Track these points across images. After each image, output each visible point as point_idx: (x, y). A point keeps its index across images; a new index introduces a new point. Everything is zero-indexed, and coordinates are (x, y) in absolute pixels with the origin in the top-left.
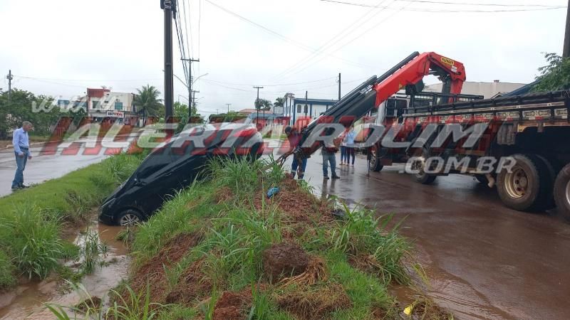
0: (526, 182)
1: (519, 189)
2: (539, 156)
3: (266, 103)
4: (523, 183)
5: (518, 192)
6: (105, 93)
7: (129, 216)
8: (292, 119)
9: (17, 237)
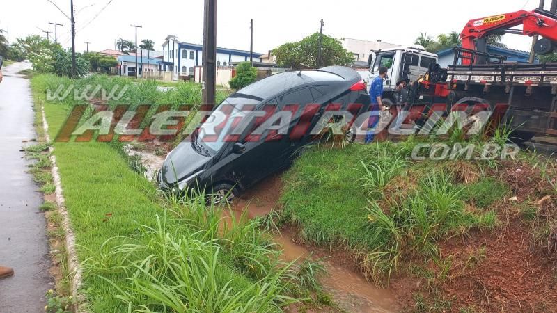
3: (130, 44)
8: (176, 64)
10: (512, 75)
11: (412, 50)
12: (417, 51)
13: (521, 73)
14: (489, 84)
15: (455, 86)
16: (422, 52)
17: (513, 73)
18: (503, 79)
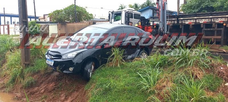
10: (182, 20)
11: (130, 11)
12: (132, 11)
13: (186, 18)
14: (172, 25)
15: (155, 27)
16: (134, 11)
17: (182, 19)
18: (178, 22)
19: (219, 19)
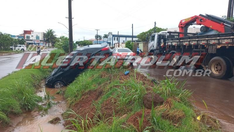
0: (220, 68)
1: (217, 71)
2: (226, 57)
3: (100, 36)
4: (219, 68)
5: (217, 72)
6: (32, 32)
7: (58, 84)
8: (111, 43)
9: (19, 93)
11: (162, 33)
14: (177, 45)
15: (168, 46)
17: (182, 40)
18: (180, 43)
19: (225, 40)
